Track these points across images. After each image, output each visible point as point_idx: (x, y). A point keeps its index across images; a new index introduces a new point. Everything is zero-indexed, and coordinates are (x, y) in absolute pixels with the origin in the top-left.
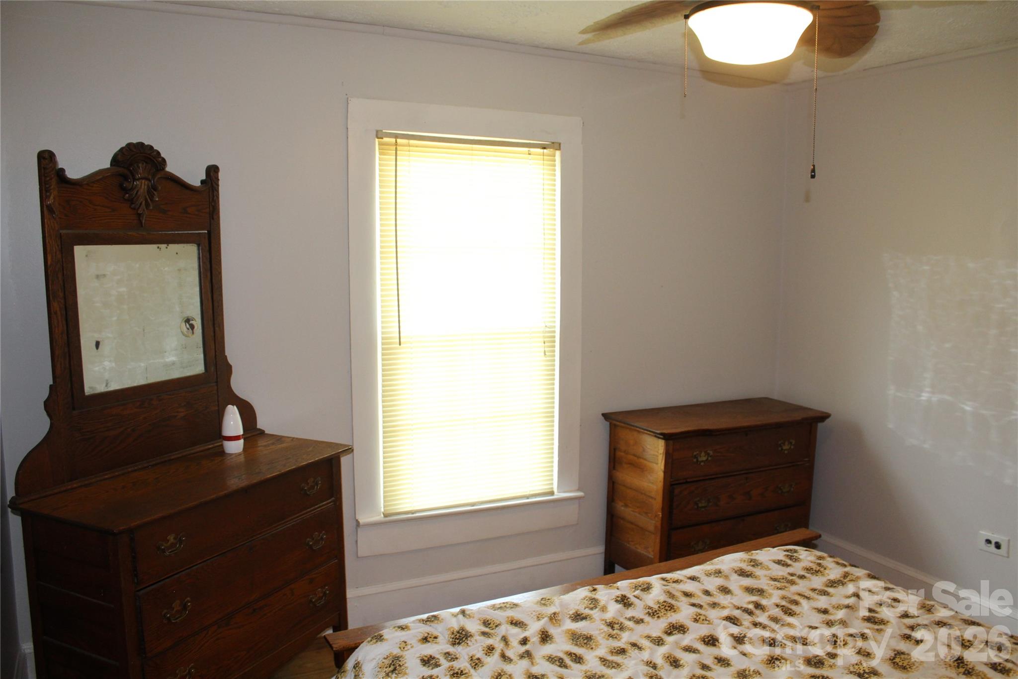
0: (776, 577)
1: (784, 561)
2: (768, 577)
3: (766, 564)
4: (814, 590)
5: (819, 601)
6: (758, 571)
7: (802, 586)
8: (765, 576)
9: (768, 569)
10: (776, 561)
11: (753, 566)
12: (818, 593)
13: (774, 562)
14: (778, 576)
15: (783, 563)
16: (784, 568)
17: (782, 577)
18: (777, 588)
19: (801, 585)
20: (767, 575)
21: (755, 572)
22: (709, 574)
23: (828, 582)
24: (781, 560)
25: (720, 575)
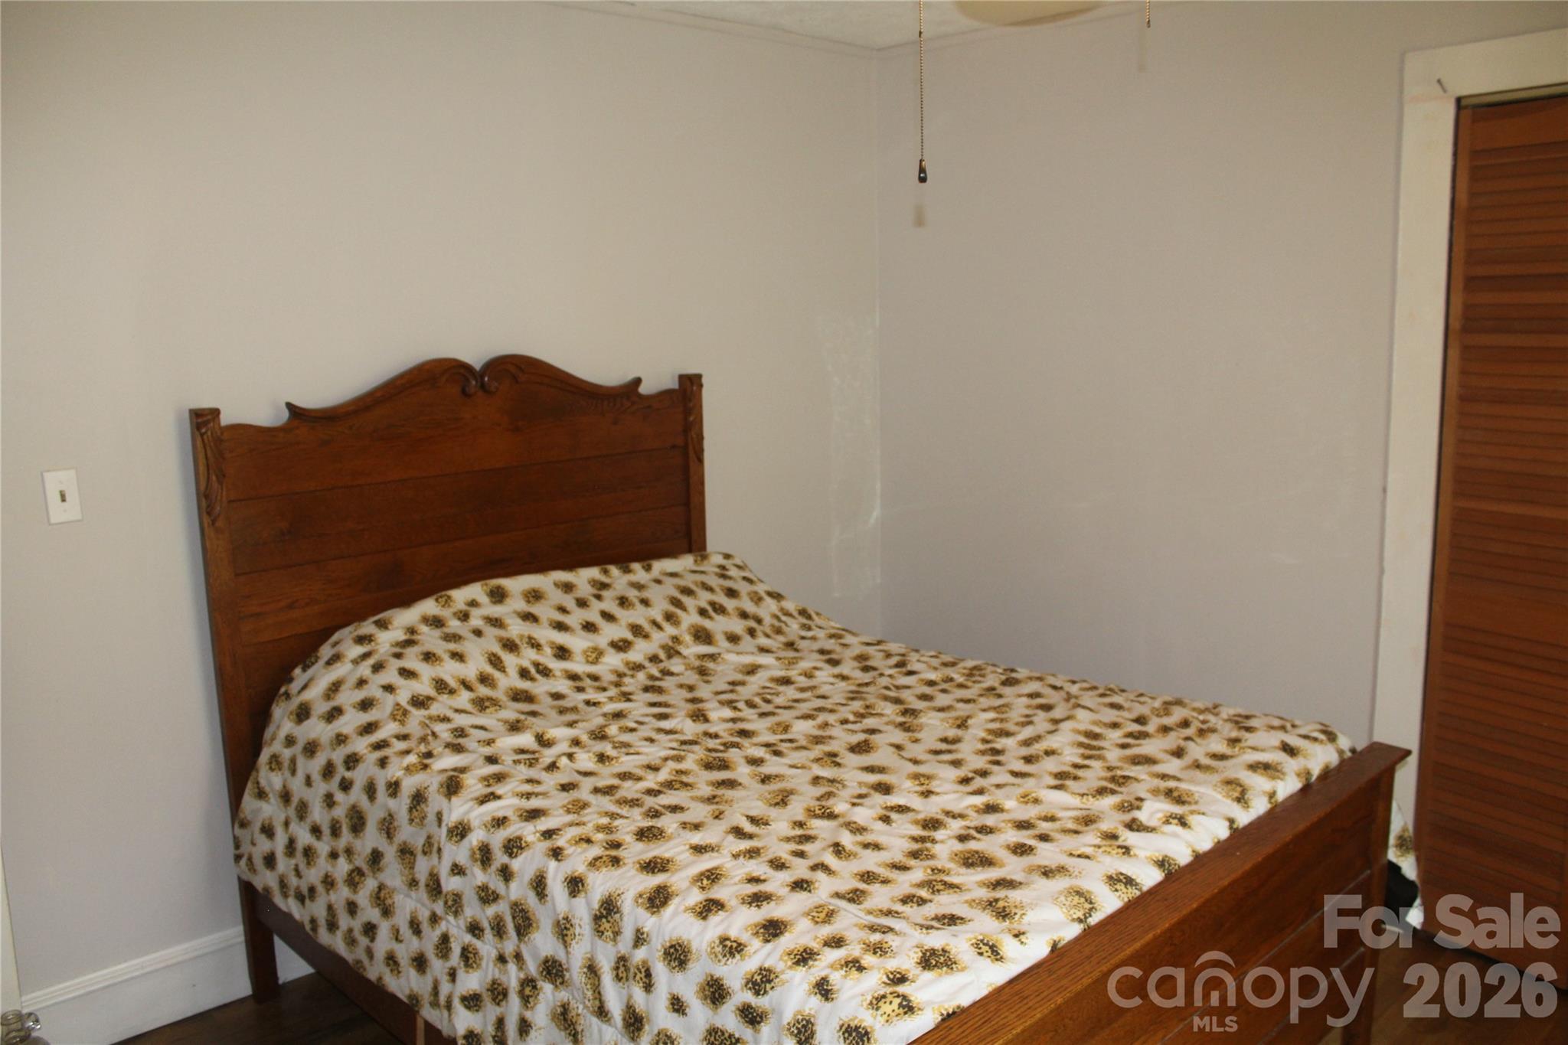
0: (951, 891)
1: (944, 924)
2: (965, 890)
3: (976, 910)
4: (885, 882)
5: (876, 864)
6: (984, 894)
7: (905, 883)
8: (969, 890)
9: (971, 903)
10: (958, 921)
11: (997, 900)
12: (879, 876)
13: (962, 919)
14: (949, 894)
15: (946, 921)
16: (941, 911)
17: (942, 893)
18: (944, 871)
19: (907, 885)
20: (967, 892)
21: (989, 892)
22: (1061, 870)
23: (861, 899)
24: (950, 925)
25: (1043, 870)
